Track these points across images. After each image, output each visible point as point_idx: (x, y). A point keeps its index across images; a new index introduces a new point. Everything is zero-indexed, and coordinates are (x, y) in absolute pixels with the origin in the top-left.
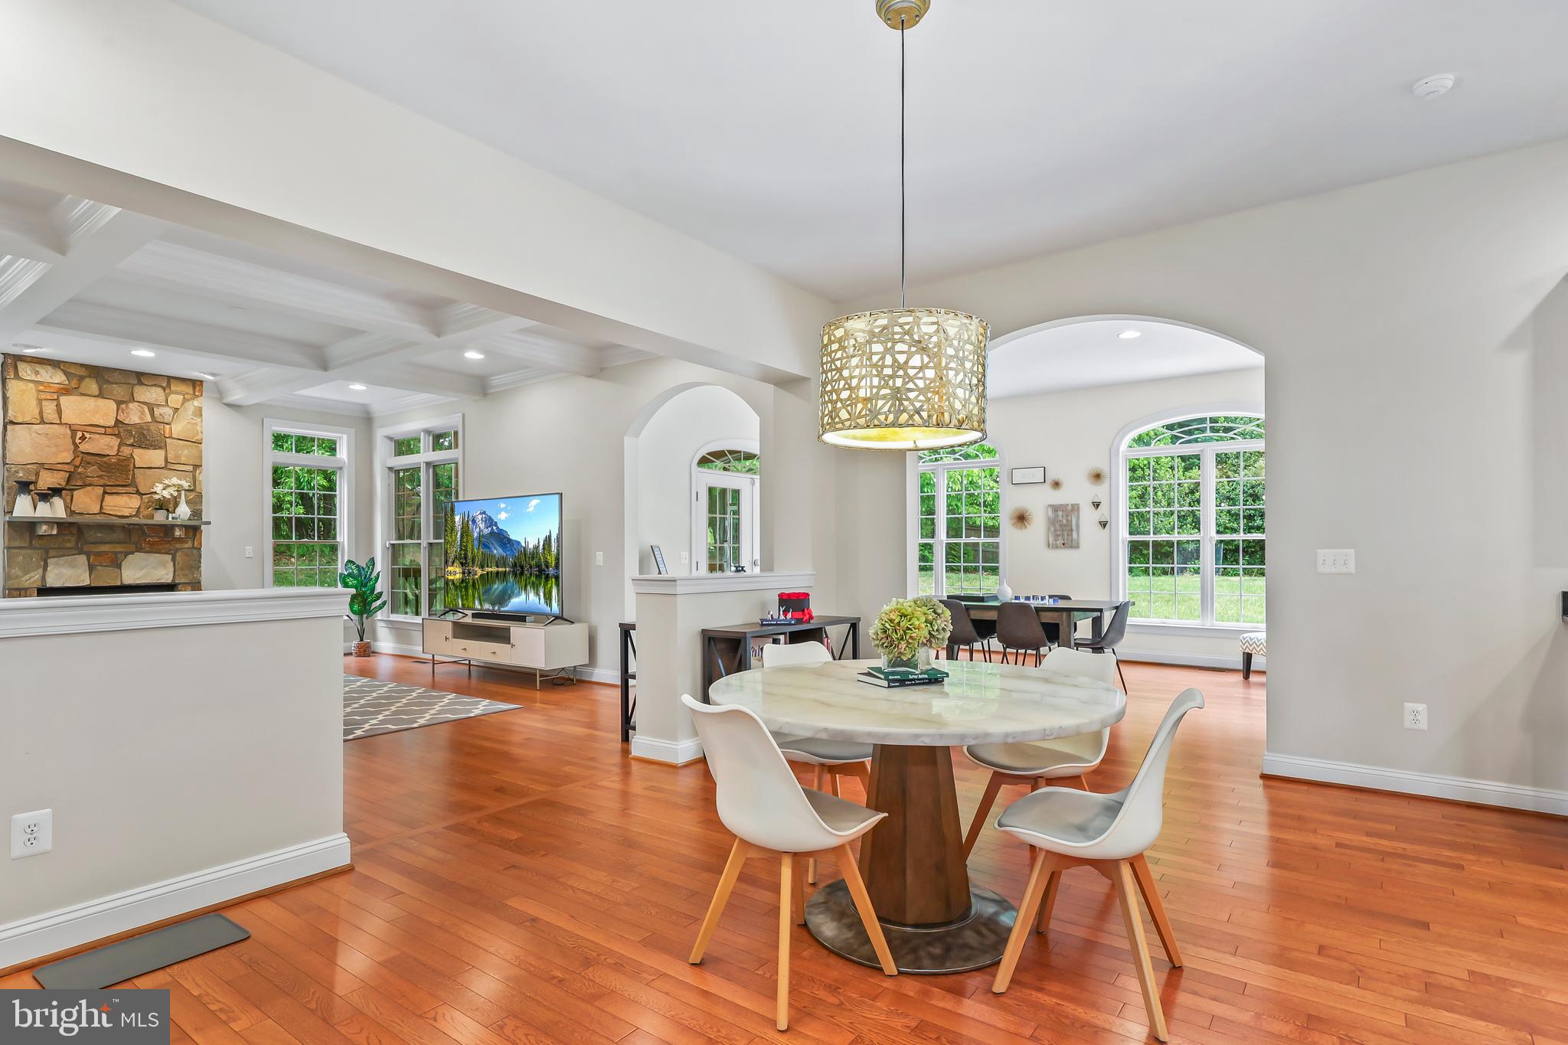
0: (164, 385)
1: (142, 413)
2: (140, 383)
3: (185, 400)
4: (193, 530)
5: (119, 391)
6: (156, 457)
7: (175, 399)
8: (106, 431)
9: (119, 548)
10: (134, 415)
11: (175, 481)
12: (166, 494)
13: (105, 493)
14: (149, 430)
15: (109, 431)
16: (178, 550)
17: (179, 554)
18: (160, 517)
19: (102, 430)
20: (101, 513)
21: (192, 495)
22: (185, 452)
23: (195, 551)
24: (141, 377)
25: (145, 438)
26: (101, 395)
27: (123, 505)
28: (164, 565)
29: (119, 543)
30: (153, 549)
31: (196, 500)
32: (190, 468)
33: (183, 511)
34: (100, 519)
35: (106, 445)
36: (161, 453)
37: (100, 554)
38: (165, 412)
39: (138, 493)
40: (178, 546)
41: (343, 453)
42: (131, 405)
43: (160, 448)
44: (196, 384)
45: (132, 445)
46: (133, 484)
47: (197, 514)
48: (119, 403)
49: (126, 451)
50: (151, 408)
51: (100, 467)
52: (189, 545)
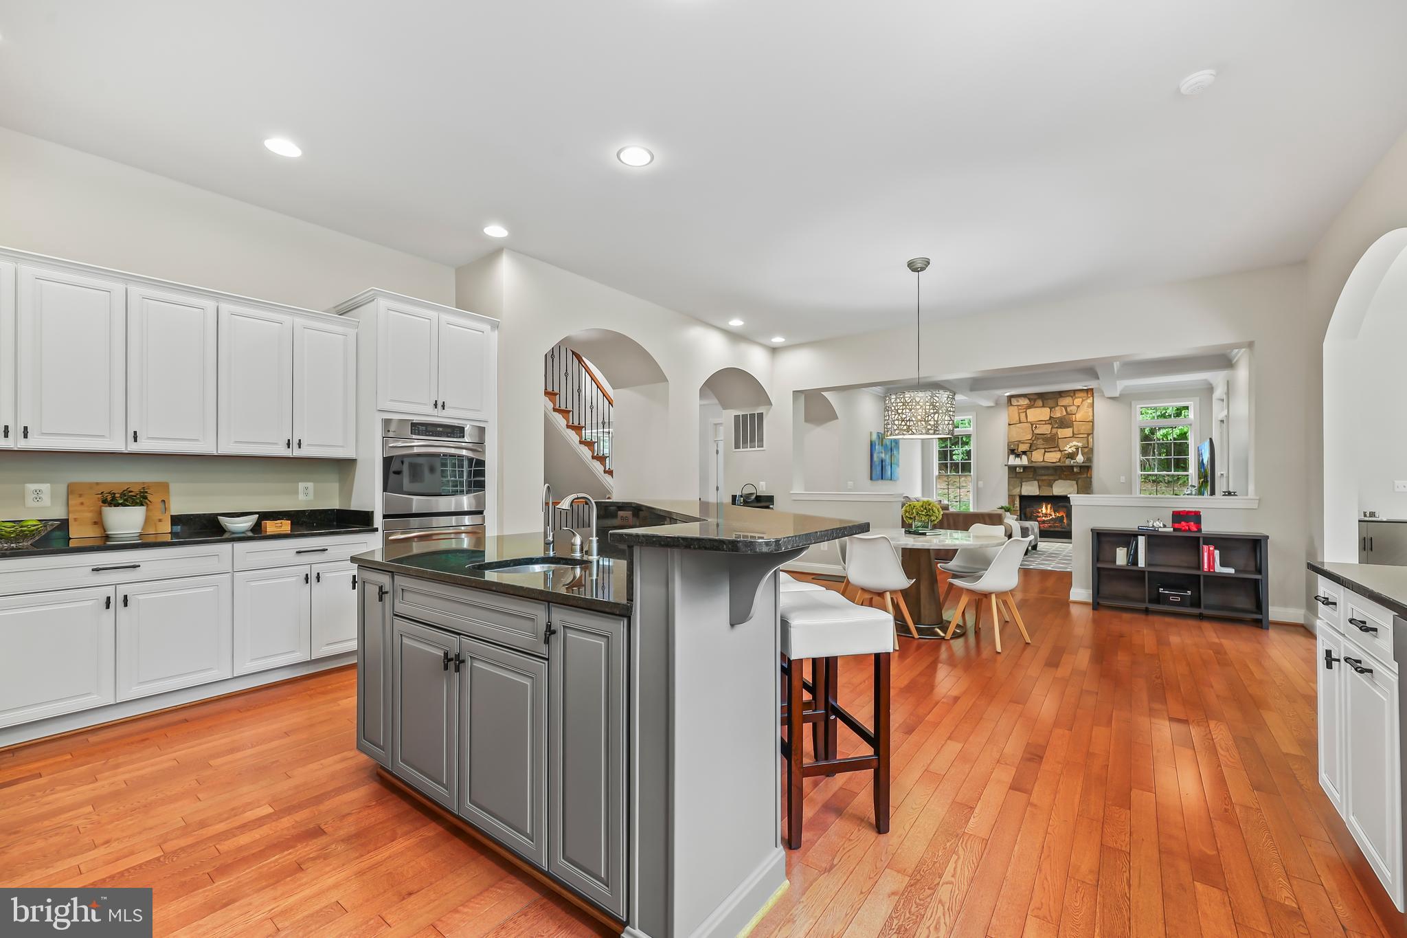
0: (1072, 395)
1: (1062, 411)
2: (1061, 397)
3: (1083, 401)
4: (1086, 468)
5: (1051, 403)
6: (1067, 432)
7: (1077, 401)
8: (1046, 423)
9: (1051, 478)
10: (1058, 413)
11: (1075, 443)
12: (1070, 451)
13: (1045, 452)
14: (1065, 419)
15: (1047, 422)
16: (1079, 478)
17: (1080, 481)
18: (1068, 462)
19: (1044, 422)
20: (1043, 461)
21: (1086, 450)
22: (1083, 427)
23: (1088, 479)
24: (1061, 394)
25: (1063, 423)
26: (1043, 406)
27: (1053, 457)
28: (1072, 486)
29: (1052, 475)
30: (1066, 479)
31: (1089, 452)
32: (1086, 435)
33: (1080, 458)
34: (1043, 464)
35: (1045, 429)
36: (1070, 430)
37: (1043, 480)
38: (1073, 409)
39: (1060, 450)
40: (1079, 476)
41: (1191, 414)
42: (1057, 408)
43: (1071, 427)
44: (1090, 391)
45: (1057, 428)
46: (1057, 446)
47: (1089, 459)
48: (1051, 408)
49: (1054, 431)
50: (1066, 407)
51: (1043, 439)
52: (1085, 476)
